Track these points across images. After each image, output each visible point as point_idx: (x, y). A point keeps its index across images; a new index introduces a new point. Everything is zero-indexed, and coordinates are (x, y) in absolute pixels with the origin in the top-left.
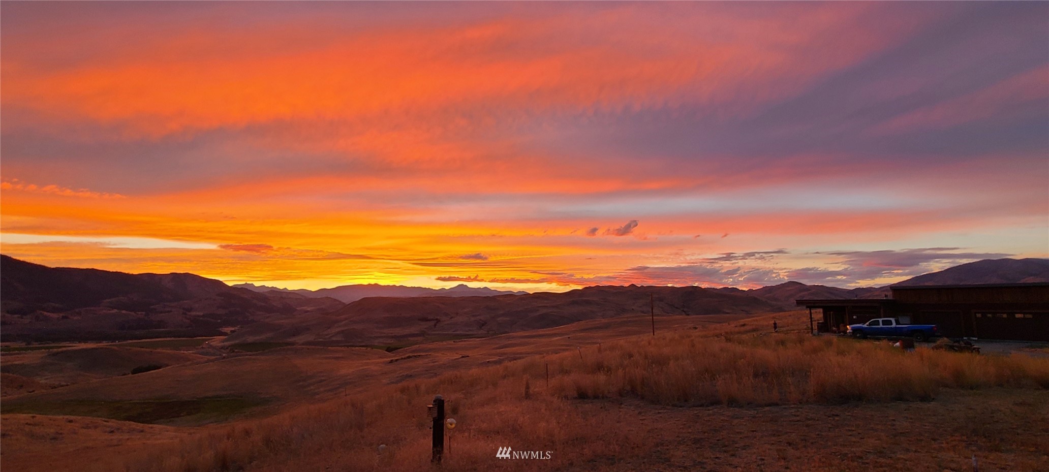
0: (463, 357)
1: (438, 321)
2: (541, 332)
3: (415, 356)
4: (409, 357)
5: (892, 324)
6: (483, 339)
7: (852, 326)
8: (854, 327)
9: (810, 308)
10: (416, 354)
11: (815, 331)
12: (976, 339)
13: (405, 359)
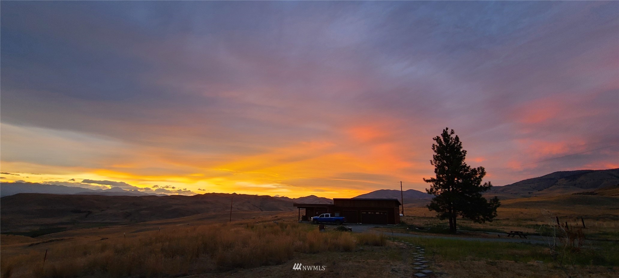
0: (102, 239)
1: (90, 213)
2: (170, 220)
3: (58, 240)
4: (51, 241)
5: (329, 216)
6: (125, 225)
7: (314, 217)
8: (314, 218)
9: (299, 208)
10: (58, 239)
11: (301, 219)
12: (361, 224)
13: (46, 242)
